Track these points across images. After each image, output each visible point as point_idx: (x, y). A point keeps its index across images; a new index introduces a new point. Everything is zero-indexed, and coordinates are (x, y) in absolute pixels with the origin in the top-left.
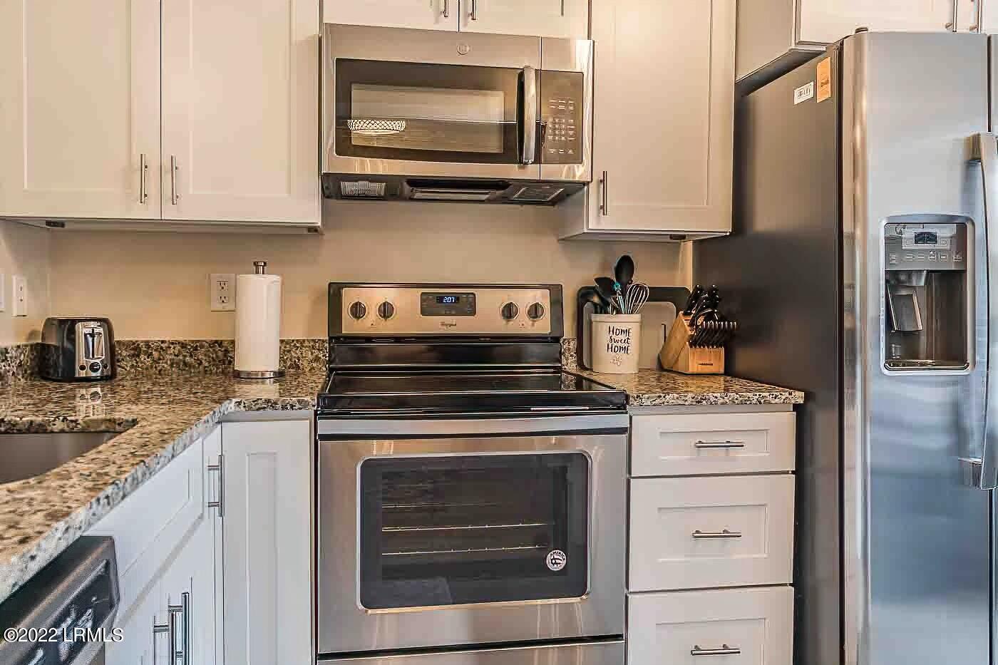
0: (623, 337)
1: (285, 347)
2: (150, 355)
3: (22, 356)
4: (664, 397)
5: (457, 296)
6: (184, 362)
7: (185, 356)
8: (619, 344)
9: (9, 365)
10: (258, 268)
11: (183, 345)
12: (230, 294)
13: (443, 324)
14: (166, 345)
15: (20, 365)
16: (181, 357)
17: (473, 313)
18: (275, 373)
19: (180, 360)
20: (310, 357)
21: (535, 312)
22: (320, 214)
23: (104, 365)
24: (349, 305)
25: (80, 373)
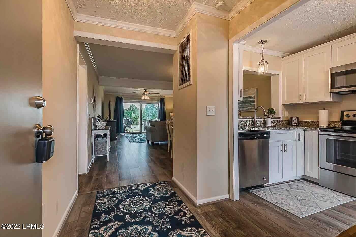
1: (332, 122)
3: (286, 122)
9: (284, 123)
12: (318, 114)
14: (310, 121)
16: (312, 124)
18: (326, 126)
20: (338, 124)
22: (332, 99)
23: (297, 123)
24: (345, 115)
25: (292, 124)
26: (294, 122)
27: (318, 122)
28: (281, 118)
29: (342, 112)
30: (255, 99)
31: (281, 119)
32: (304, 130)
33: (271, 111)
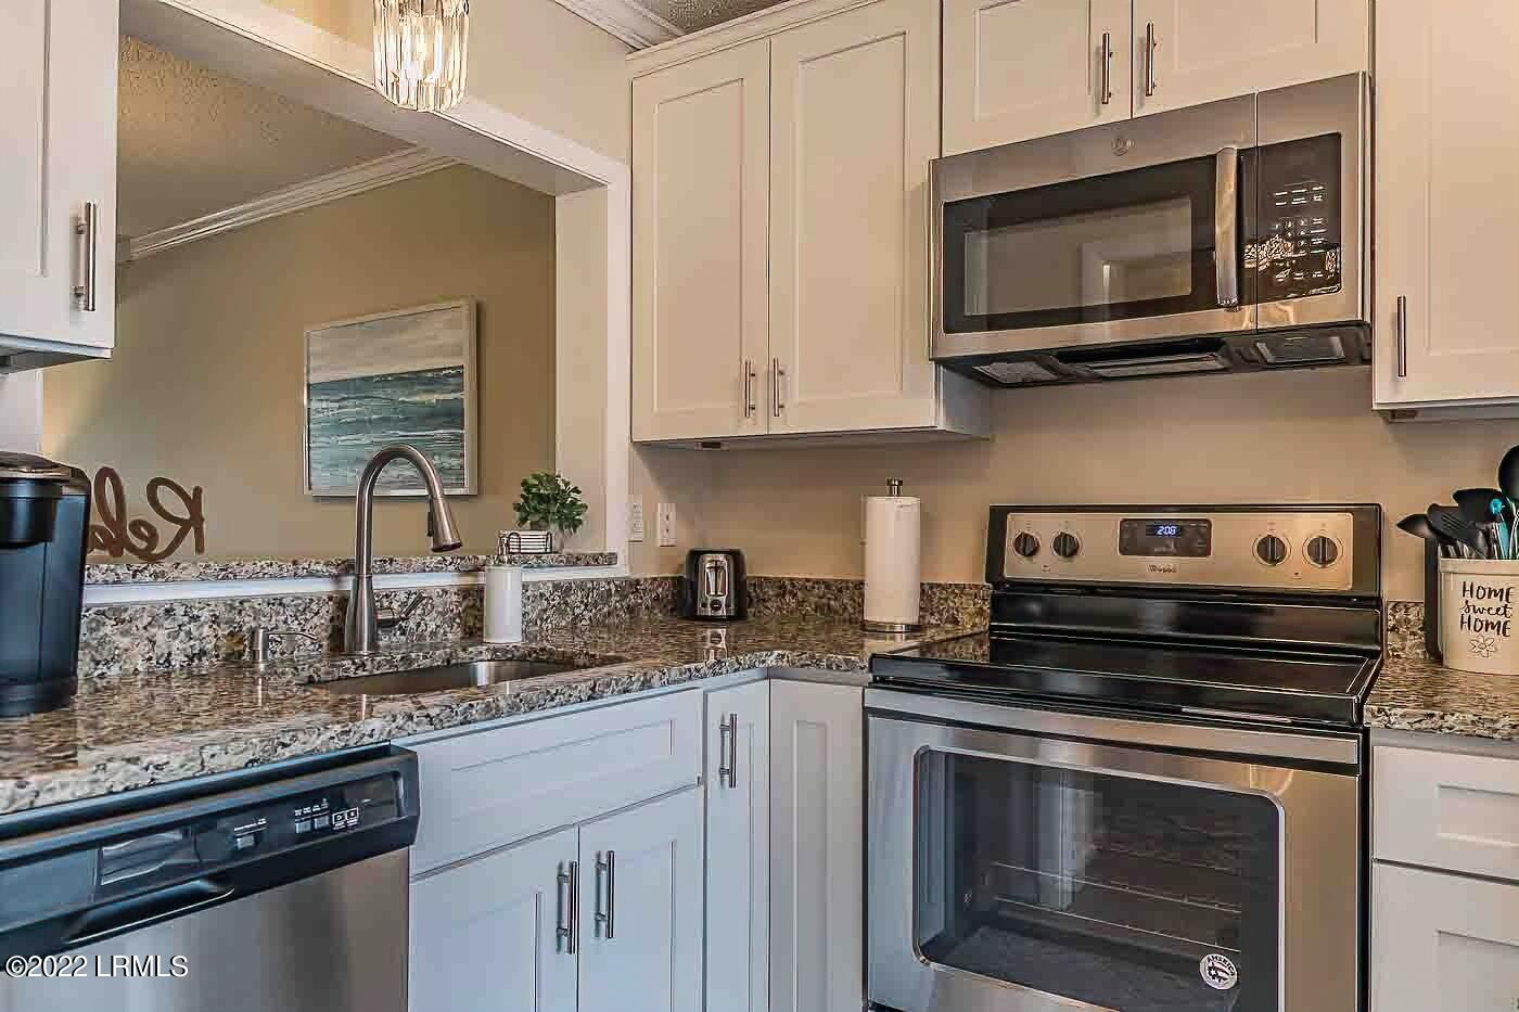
0: (1495, 602)
1: (941, 593)
2: (795, 595)
3: (660, 590)
4: (1442, 718)
5: (1180, 524)
6: (829, 605)
7: (829, 599)
8: (1484, 617)
9: (641, 598)
10: (894, 488)
11: (827, 584)
12: (855, 525)
13: (1154, 568)
14: (811, 584)
15: (657, 599)
16: (824, 601)
17: (1206, 552)
18: (907, 626)
19: (824, 604)
20: (972, 609)
21: (1321, 551)
22: (948, 414)
23: (728, 606)
24: (1014, 538)
25: (701, 611)
26: (714, 588)
27: (862, 583)
28: (621, 559)
29: (998, 517)
30: (467, 396)
31: (621, 570)
32: (770, 674)
33: (541, 498)
